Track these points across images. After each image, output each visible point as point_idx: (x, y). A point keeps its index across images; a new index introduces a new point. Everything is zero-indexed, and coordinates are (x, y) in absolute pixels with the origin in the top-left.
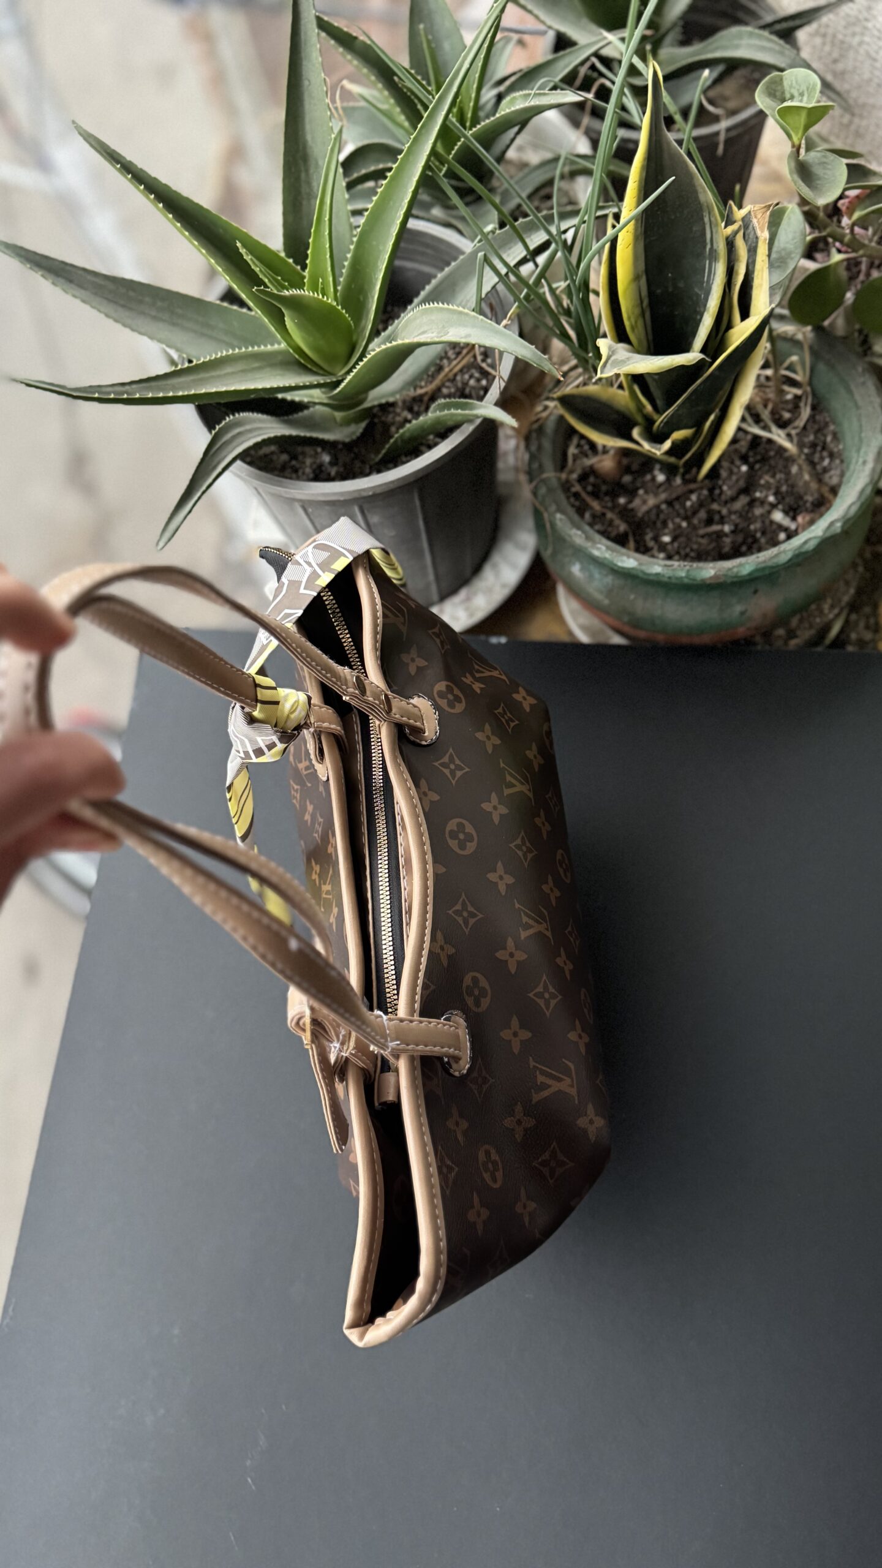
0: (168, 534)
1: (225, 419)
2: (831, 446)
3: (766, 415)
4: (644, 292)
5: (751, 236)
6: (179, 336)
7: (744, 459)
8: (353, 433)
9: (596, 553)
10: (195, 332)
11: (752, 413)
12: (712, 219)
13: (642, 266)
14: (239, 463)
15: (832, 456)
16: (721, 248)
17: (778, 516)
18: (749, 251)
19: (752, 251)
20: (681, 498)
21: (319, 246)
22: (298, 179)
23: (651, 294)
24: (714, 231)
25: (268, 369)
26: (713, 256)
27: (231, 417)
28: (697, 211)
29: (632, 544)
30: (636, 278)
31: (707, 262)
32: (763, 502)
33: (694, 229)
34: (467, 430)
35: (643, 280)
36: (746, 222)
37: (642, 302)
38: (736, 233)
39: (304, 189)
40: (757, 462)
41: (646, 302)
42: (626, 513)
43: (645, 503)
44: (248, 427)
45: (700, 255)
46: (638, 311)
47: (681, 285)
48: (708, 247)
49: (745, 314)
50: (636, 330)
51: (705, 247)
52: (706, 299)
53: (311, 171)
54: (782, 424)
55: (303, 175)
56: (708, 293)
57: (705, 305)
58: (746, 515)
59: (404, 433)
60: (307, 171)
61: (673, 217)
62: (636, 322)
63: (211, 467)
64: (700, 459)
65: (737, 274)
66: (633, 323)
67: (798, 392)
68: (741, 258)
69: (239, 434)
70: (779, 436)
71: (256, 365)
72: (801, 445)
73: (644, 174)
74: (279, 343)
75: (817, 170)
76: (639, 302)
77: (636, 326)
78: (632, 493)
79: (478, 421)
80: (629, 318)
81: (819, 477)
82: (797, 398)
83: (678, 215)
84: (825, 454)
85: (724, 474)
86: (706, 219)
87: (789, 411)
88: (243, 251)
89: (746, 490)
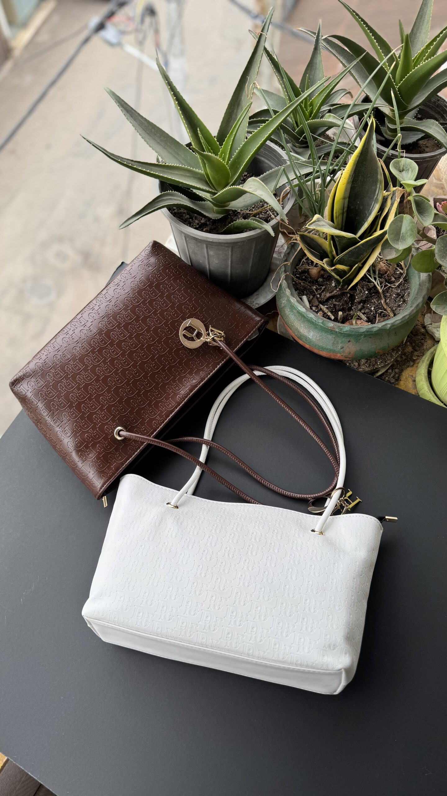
0: (126, 224)
1: (168, 191)
2: (405, 297)
4: (346, 205)
5: (394, 199)
6: (164, 153)
8: (217, 217)
9: (292, 301)
10: (171, 154)
12: (381, 187)
13: (348, 195)
14: (165, 209)
15: (404, 301)
16: (381, 199)
18: (391, 204)
22: (233, 112)
23: (348, 207)
24: (380, 191)
25: (192, 178)
26: (376, 201)
27: (171, 191)
30: (344, 198)
31: (373, 202)
33: (372, 188)
34: (258, 231)
35: (347, 201)
36: (394, 193)
37: (344, 209)
38: (388, 195)
39: (234, 116)
40: (374, 293)
41: (346, 209)
43: (326, 296)
44: (175, 198)
45: (371, 199)
46: (341, 211)
47: (361, 208)
48: (376, 197)
49: (382, 227)
50: (338, 219)
51: (374, 196)
52: (368, 217)
53: (239, 111)
55: (235, 111)
56: (370, 214)
57: (367, 219)
59: (235, 223)
60: (237, 110)
61: (365, 180)
62: (339, 216)
63: (153, 206)
65: (384, 212)
66: (337, 216)
67: (402, 271)
68: (387, 206)
69: (170, 199)
71: (188, 175)
73: (358, 159)
74: (202, 171)
76: (343, 208)
77: (338, 217)
79: (263, 230)
80: (336, 213)
82: (401, 274)
83: (368, 180)
84: (402, 300)
85: (358, 290)
86: (378, 186)
87: (395, 278)
88: (199, 132)
89: (364, 302)
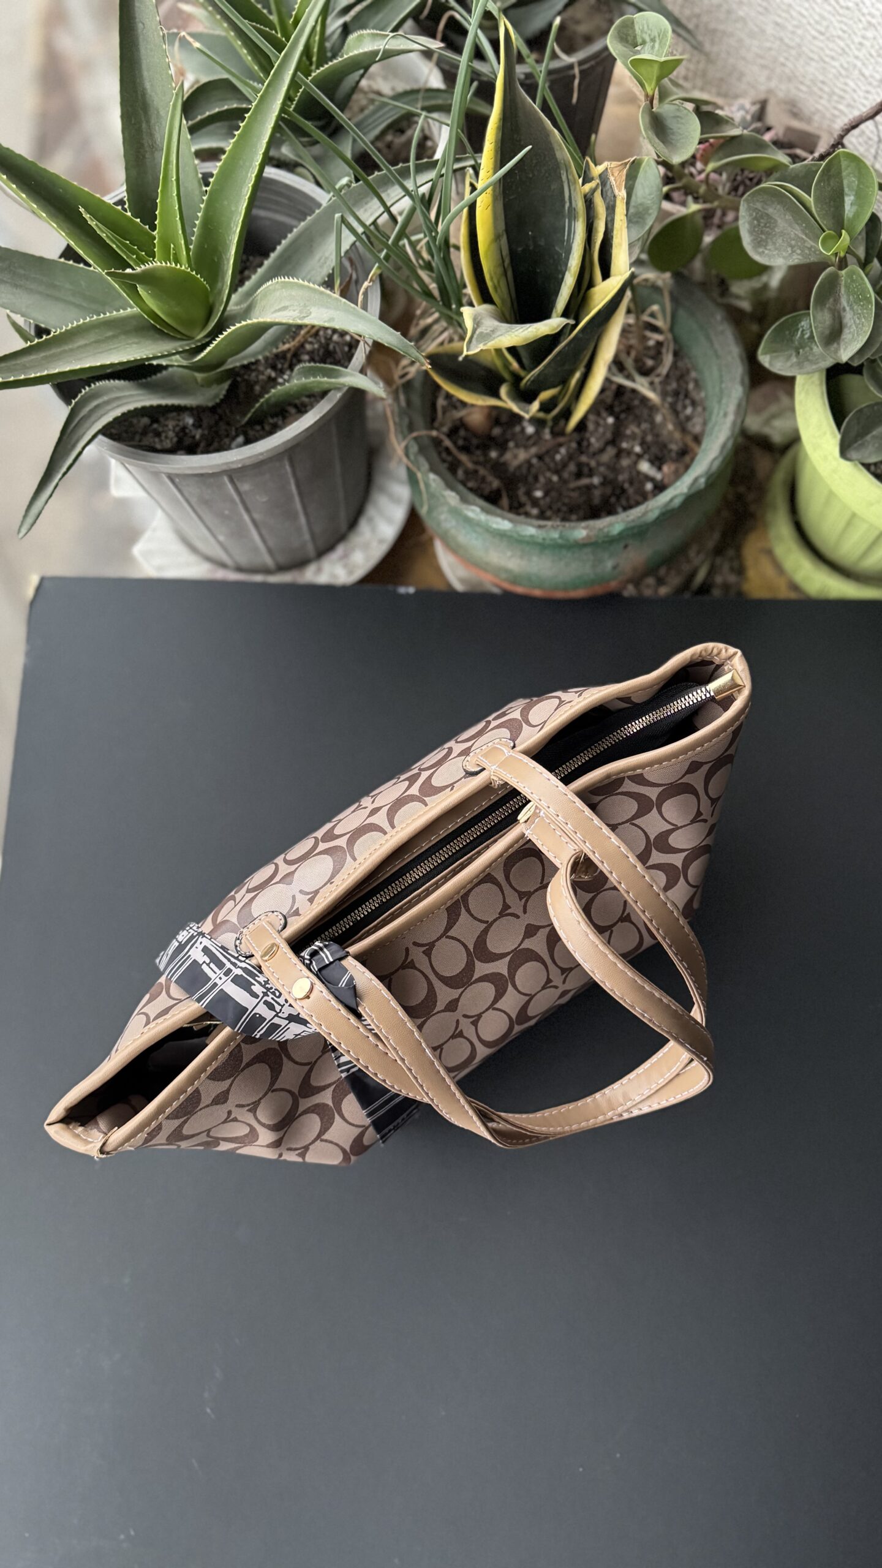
0: (29, 520)
1: (81, 392)
2: (694, 394)
3: (629, 363)
4: (506, 252)
5: (609, 193)
6: (24, 299)
7: (610, 410)
8: (216, 396)
9: (470, 514)
10: (40, 293)
11: (618, 364)
12: (570, 177)
13: (502, 226)
14: (100, 437)
15: (694, 404)
16: (580, 205)
17: (645, 467)
18: (607, 209)
19: (611, 209)
20: (552, 451)
21: (167, 205)
22: (139, 130)
23: (512, 253)
24: (572, 188)
25: (123, 337)
26: (573, 215)
27: (87, 388)
28: (555, 169)
29: (505, 501)
30: (497, 238)
31: (567, 221)
32: (629, 453)
33: (553, 187)
34: (335, 397)
35: (504, 240)
36: (604, 178)
37: (503, 262)
38: (594, 191)
39: (146, 141)
40: (622, 411)
41: (507, 261)
42: (499, 468)
43: (518, 457)
44: (105, 398)
45: (559, 213)
46: (500, 270)
47: (542, 243)
48: (567, 205)
49: (606, 275)
50: (499, 290)
51: (564, 206)
52: (567, 258)
53: (153, 121)
54: (645, 372)
55: (144, 125)
56: (569, 251)
57: (566, 264)
58: (614, 468)
59: (270, 398)
60: (148, 122)
61: (531, 176)
62: (499, 282)
63: (69, 447)
64: (567, 414)
65: (597, 231)
66: (496, 282)
67: (659, 337)
68: (600, 216)
69: (97, 407)
70: (642, 386)
71: (110, 334)
72: (664, 394)
73: (500, 134)
74: (132, 307)
75: (671, 124)
76: (501, 261)
77: (499, 285)
78: (502, 447)
79: (345, 389)
80: (492, 279)
81: (682, 426)
82: (659, 344)
83: (536, 173)
84: (688, 402)
85: (591, 426)
86: (564, 177)
87: (653, 358)
88: (87, 216)
89: (613, 441)
